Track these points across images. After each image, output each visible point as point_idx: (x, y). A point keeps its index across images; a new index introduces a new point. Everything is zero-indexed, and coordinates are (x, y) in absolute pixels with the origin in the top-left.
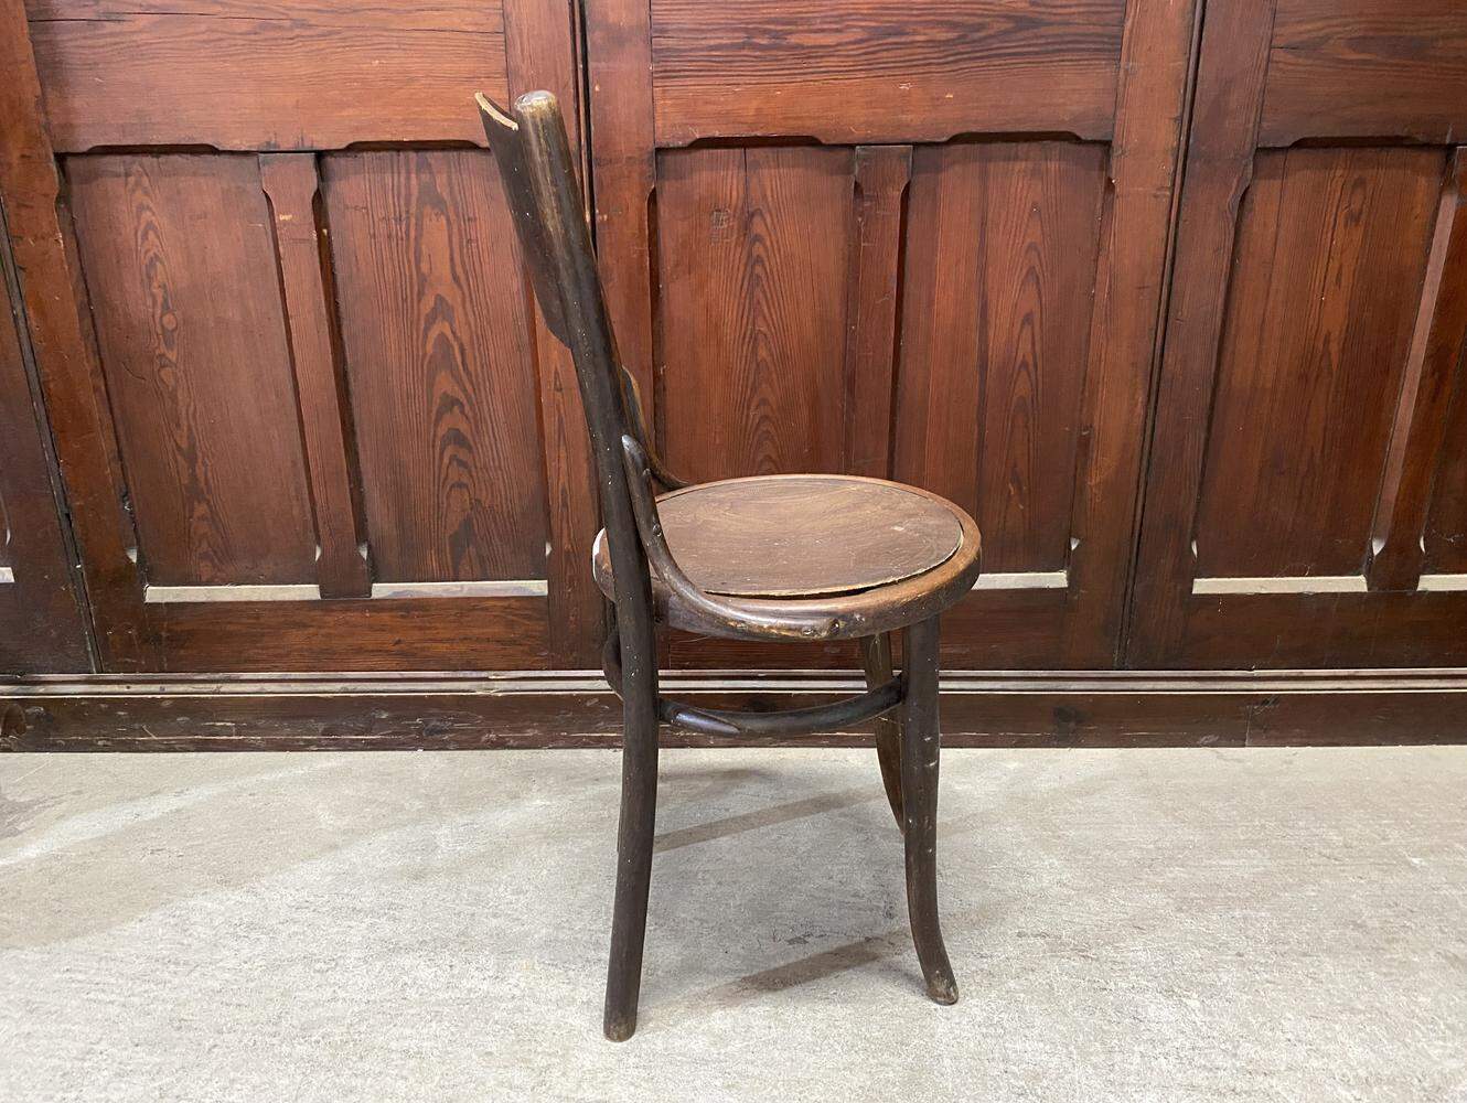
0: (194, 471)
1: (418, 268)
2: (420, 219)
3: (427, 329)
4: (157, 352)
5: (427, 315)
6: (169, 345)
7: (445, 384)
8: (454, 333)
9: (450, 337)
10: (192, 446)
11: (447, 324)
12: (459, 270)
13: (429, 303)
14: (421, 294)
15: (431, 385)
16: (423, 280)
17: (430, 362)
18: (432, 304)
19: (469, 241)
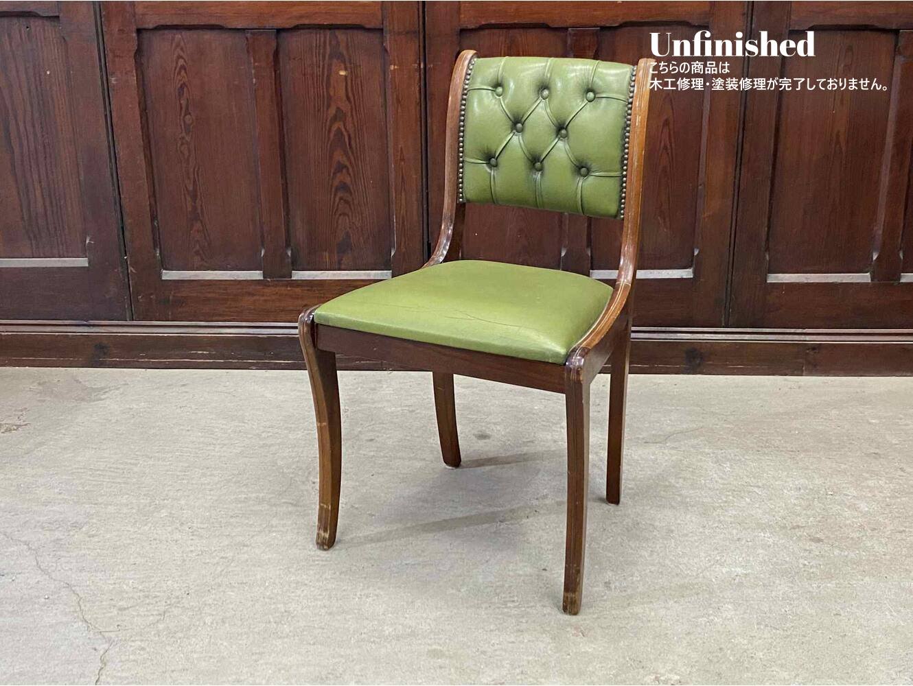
0: (195, 203)
1: (328, 92)
2: (330, 65)
3: (330, 127)
4: (180, 136)
5: (331, 119)
6: (188, 132)
7: (339, 156)
8: (346, 129)
9: (343, 130)
10: (195, 191)
11: (342, 123)
12: (350, 95)
13: (332, 111)
14: (329, 106)
15: (331, 157)
16: (330, 98)
17: (331, 145)
18: (334, 112)
19: (356, 77)
